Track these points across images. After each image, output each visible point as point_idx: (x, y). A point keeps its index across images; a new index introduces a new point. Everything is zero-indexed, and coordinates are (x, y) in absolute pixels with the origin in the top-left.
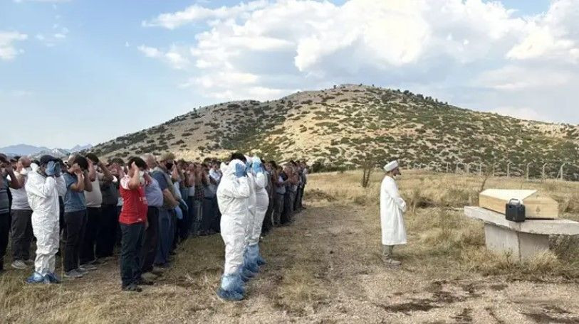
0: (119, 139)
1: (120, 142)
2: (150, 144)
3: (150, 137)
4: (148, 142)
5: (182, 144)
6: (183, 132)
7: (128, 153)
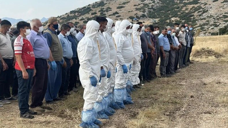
0: (71, 12)
1: (72, 15)
2: (94, 16)
3: (94, 10)
4: (92, 14)
5: (117, 15)
6: (118, 6)
7: (78, 23)
